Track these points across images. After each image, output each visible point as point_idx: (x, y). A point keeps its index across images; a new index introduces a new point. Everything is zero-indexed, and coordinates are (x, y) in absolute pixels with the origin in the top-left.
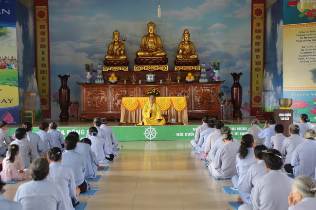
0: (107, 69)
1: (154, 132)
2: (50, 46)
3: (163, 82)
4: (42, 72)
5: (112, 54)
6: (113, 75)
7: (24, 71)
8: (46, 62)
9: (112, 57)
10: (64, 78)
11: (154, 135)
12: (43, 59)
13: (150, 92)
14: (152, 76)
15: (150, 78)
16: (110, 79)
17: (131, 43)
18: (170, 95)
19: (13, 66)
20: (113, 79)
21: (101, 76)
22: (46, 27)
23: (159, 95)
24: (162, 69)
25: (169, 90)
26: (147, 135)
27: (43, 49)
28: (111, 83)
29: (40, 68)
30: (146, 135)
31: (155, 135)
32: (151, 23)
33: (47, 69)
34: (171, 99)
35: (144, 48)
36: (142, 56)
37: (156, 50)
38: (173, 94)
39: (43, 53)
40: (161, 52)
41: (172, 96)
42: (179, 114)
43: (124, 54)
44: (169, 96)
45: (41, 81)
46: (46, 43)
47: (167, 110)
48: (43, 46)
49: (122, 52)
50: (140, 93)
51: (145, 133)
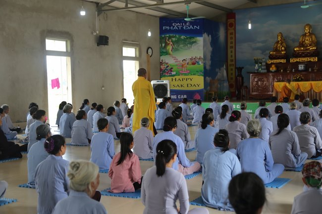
0: (270, 62)
2: (236, 47)
3: (312, 70)
4: (230, 65)
5: (276, 50)
6: (273, 66)
7: (212, 65)
8: (233, 58)
9: (275, 53)
10: (240, 69)
12: (232, 56)
14: (303, 66)
15: (301, 67)
16: (271, 69)
17: (294, 41)
19: (200, 63)
20: (273, 69)
21: (264, 67)
22: (234, 34)
24: (312, 60)
25: (316, 76)
27: (231, 49)
28: (272, 72)
29: (229, 63)
32: (308, 25)
33: (234, 63)
34: (311, 84)
35: (302, 44)
36: (297, 51)
37: (310, 46)
39: (232, 52)
40: (314, 47)
42: (318, 94)
43: (285, 50)
45: (230, 72)
46: (233, 45)
48: (231, 47)
49: (283, 48)
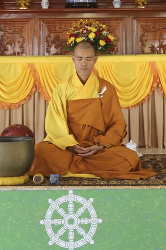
1: (87, 215)
3: (123, 2)
11: (87, 228)
13: (76, 36)
18: (147, 49)
23: (110, 49)
25: (145, 30)
26: (56, 228)
30: (49, 231)
31: (93, 230)
38: (156, 45)
41: (153, 51)
44: (143, 53)
47: (141, 104)
50: (43, 39)
51: (47, 222)
